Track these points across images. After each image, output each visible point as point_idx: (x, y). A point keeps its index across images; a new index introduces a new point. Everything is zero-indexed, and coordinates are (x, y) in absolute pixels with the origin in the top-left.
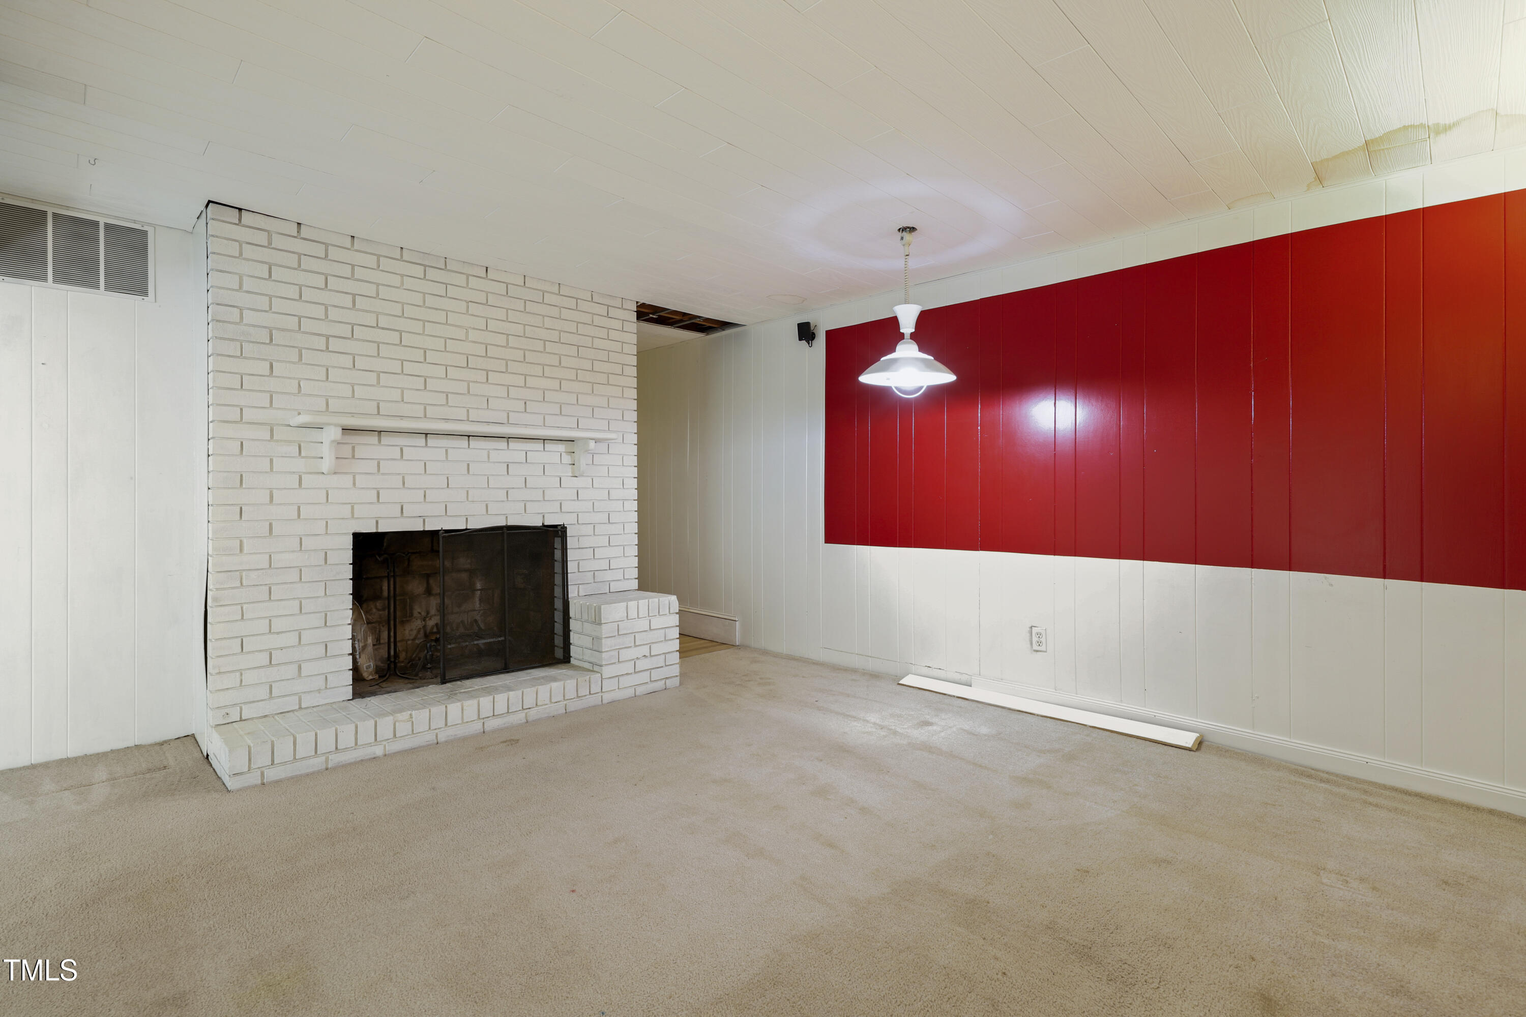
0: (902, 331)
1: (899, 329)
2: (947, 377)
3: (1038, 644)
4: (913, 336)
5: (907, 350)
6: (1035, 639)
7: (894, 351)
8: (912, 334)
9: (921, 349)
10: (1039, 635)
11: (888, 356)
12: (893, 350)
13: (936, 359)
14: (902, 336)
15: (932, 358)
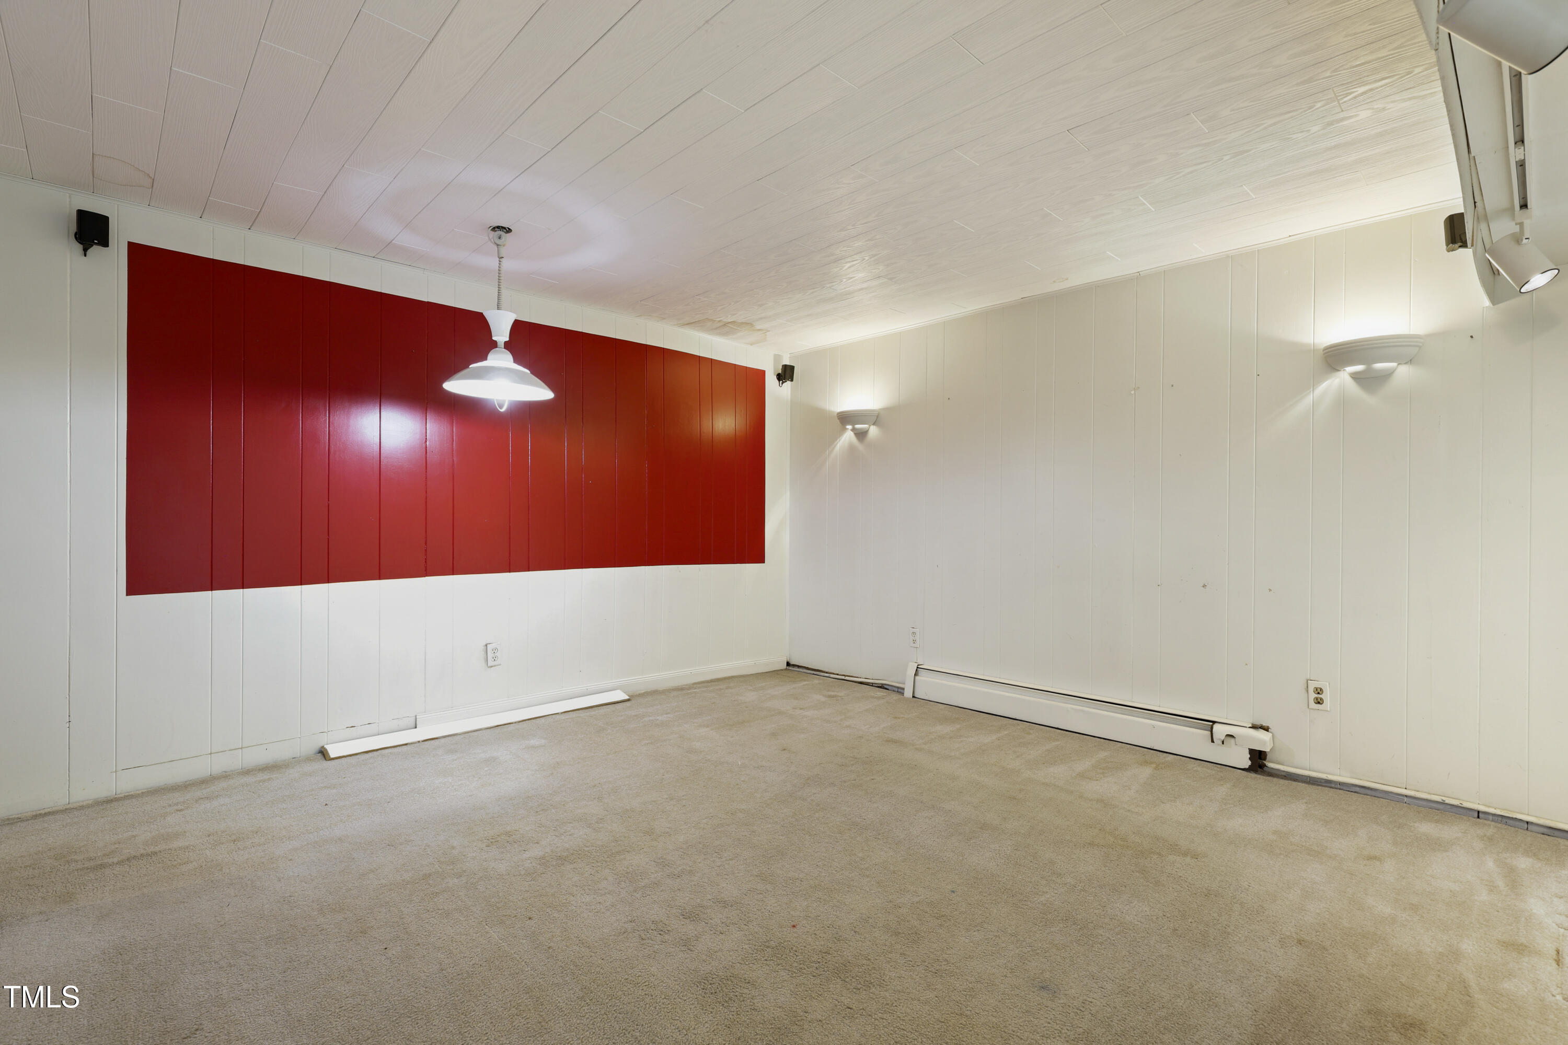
0: (494, 338)
1: (491, 336)
2: (542, 393)
3: (493, 660)
4: (507, 346)
5: (500, 359)
6: (490, 655)
7: (486, 359)
8: (506, 343)
9: (516, 361)
10: (495, 650)
11: (479, 363)
12: (484, 358)
13: (532, 373)
14: (494, 345)
15: (528, 371)
